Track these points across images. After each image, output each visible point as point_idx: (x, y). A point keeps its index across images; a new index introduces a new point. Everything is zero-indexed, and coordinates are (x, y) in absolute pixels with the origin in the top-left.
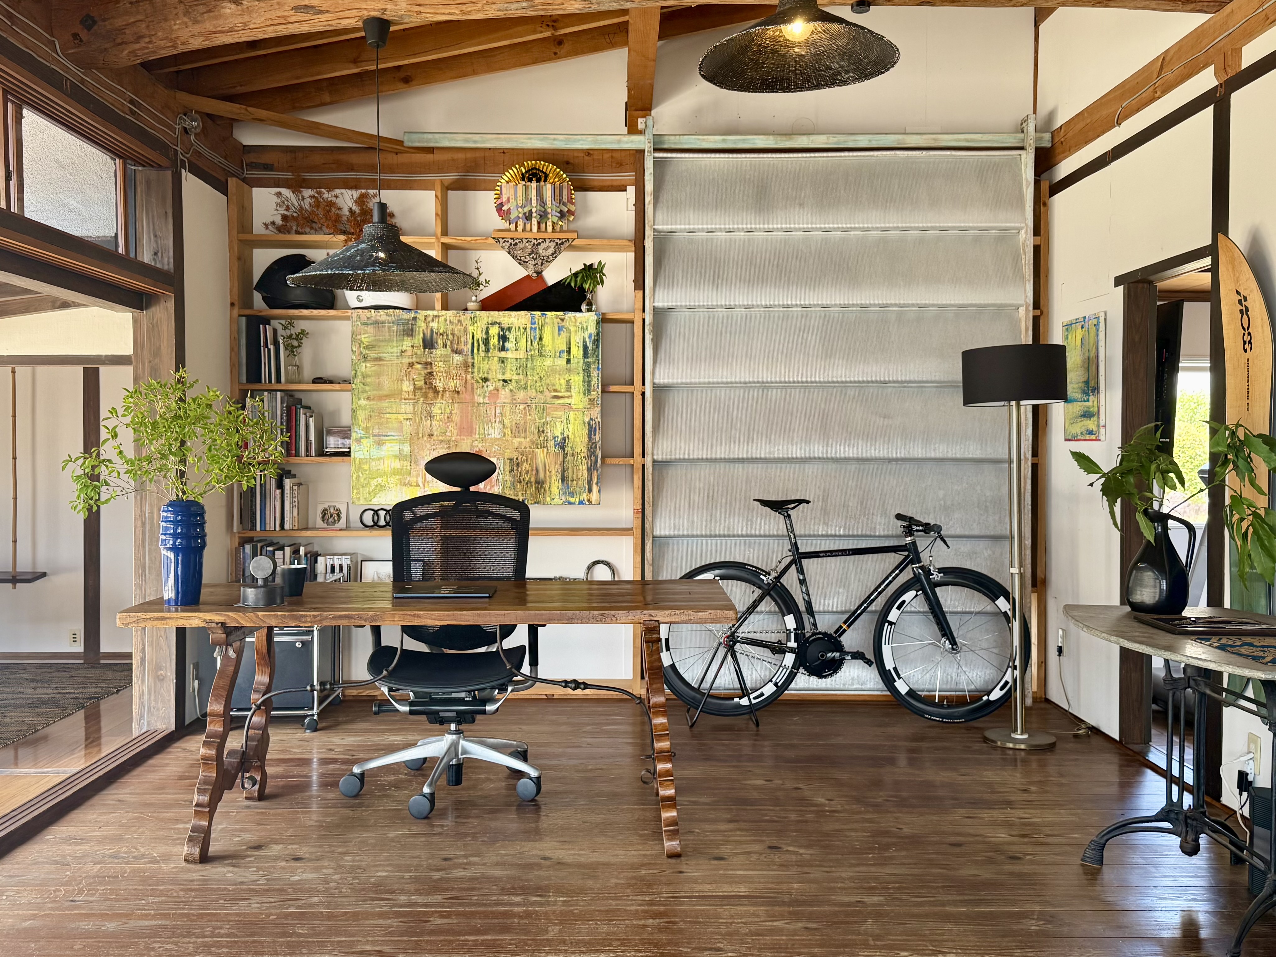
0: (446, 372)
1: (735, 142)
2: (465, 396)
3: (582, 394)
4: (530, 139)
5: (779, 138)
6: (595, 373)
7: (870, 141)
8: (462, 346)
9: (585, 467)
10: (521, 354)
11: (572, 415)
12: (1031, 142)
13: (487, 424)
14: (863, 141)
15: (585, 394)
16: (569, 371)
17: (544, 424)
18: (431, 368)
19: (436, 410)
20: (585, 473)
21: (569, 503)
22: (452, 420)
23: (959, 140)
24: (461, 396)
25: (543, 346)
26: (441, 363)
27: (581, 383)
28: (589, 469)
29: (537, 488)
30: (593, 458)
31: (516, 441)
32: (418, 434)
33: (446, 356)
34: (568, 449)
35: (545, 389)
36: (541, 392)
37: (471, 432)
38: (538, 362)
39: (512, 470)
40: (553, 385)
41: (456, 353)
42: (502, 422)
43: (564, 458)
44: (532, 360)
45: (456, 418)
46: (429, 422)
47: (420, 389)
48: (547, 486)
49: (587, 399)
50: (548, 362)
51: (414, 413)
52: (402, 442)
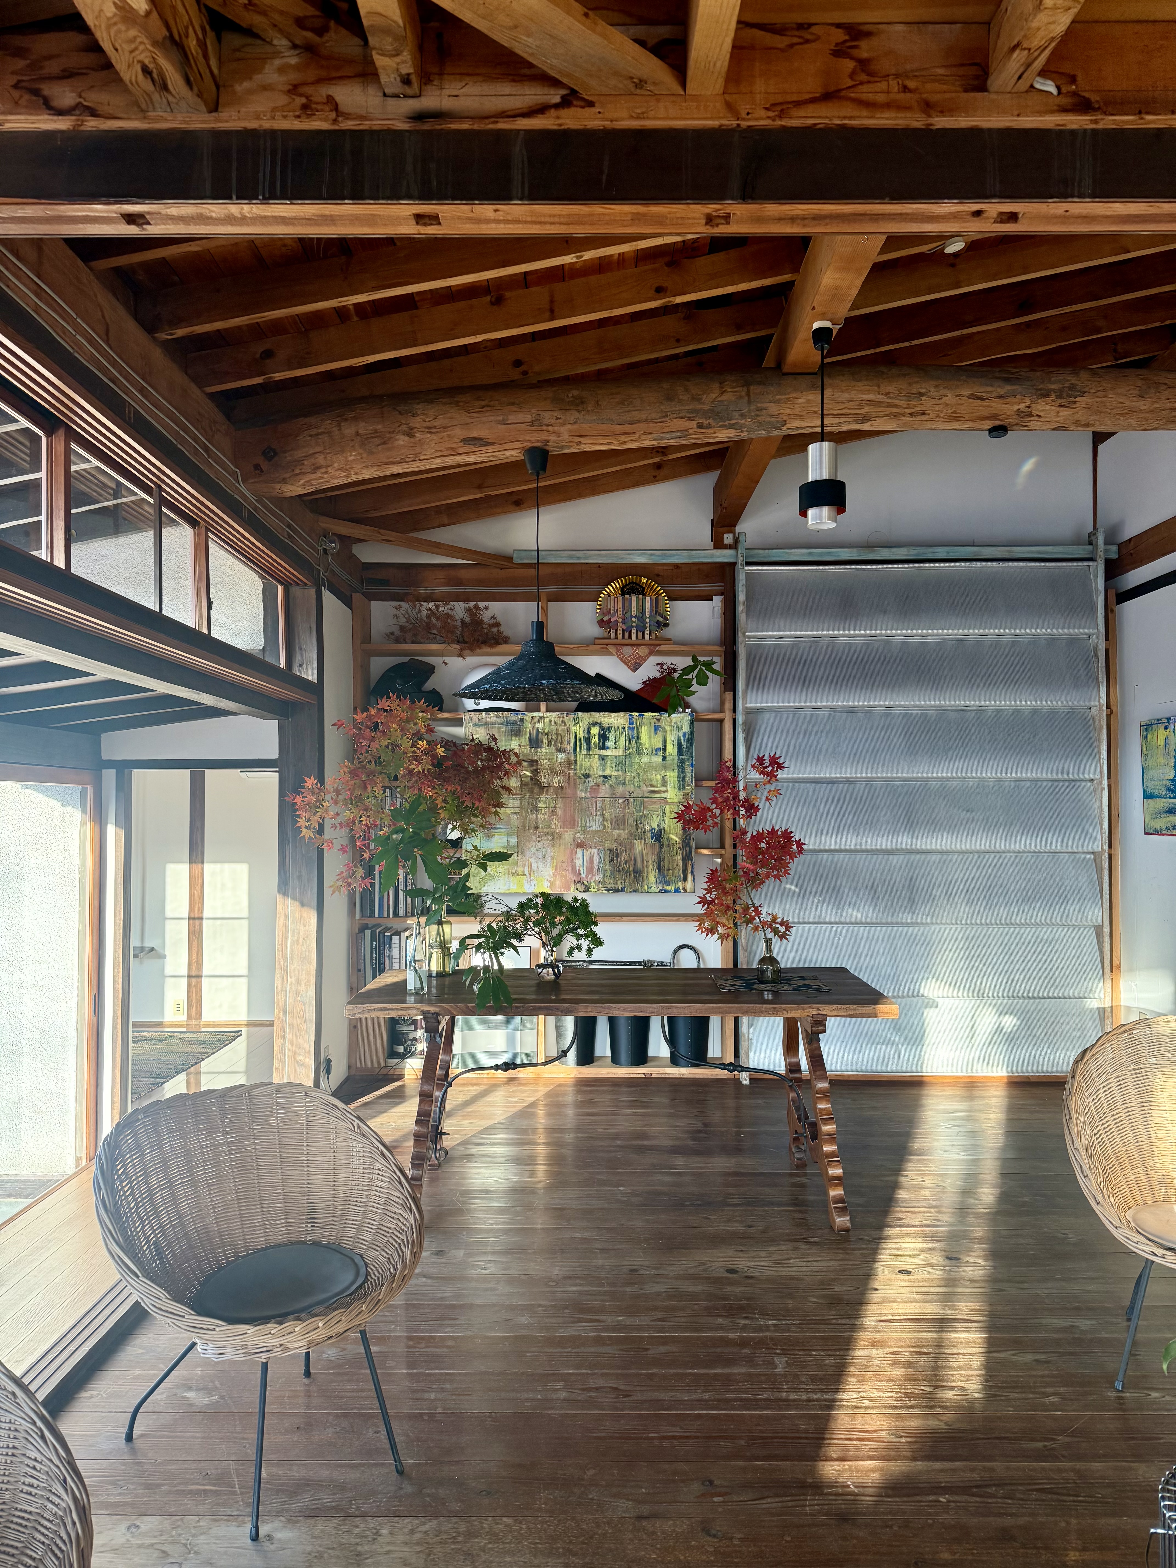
0: (550, 769)
1: (820, 554)
2: (569, 791)
3: (677, 789)
4: (629, 554)
5: (862, 551)
6: (688, 770)
7: (948, 553)
8: (566, 745)
9: (680, 857)
10: (620, 752)
11: (667, 807)
12: (1101, 553)
13: (589, 817)
14: (941, 553)
15: (679, 789)
16: (665, 767)
17: (641, 816)
18: (537, 765)
19: (541, 805)
20: (681, 863)
21: (666, 891)
22: (556, 814)
23: (1032, 552)
24: (564, 791)
25: (641, 744)
26: (546, 761)
27: (676, 779)
28: (684, 859)
29: (635, 877)
30: (688, 849)
31: (616, 832)
32: (524, 826)
33: (551, 754)
34: (664, 841)
35: (642, 784)
36: (639, 787)
37: (574, 825)
38: (636, 760)
39: (611, 860)
40: (650, 780)
41: (560, 751)
42: (602, 815)
43: (661, 848)
44: (630, 757)
45: (559, 812)
46: (534, 815)
47: (527, 784)
48: (645, 875)
49: (681, 793)
50: (645, 759)
51: (521, 807)
52: (509, 834)
